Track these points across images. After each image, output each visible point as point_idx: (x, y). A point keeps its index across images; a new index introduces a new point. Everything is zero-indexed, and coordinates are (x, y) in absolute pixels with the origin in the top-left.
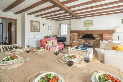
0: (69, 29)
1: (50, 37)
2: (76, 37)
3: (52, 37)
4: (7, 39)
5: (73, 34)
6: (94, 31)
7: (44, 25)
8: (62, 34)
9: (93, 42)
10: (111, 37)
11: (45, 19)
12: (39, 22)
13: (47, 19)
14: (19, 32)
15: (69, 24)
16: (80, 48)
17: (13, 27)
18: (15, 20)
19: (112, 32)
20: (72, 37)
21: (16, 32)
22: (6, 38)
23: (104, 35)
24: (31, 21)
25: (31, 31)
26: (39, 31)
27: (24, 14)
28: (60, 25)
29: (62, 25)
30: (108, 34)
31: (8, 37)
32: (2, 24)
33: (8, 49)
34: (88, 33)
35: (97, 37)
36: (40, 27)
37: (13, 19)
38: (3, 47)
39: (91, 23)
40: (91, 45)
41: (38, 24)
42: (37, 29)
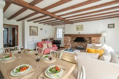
0: (64, 33)
1: (47, 40)
2: (69, 40)
3: (49, 40)
4: (12, 41)
5: (66, 37)
6: (83, 35)
7: (41, 29)
8: (58, 37)
9: (84, 45)
10: (98, 41)
11: (42, 24)
12: (37, 27)
13: (44, 24)
14: (20, 36)
15: (64, 28)
16: (69, 50)
17: (16, 31)
18: (17, 26)
19: (99, 35)
20: (66, 40)
21: (17, 36)
22: (10, 41)
23: (93, 38)
24: (30, 26)
25: (30, 35)
26: (37, 35)
27: (24, 21)
28: (56, 29)
29: (58, 29)
30: (95, 38)
31: (12, 40)
32: (8, 29)
33: (9, 51)
34: (79, 37)
35: (88, 40)
36: (37, 31)
37: (15, 26)
38: (5, 49)
39: (82, 28)
40: (83, 47)
41: (36, 28)
42: (35, 33)
